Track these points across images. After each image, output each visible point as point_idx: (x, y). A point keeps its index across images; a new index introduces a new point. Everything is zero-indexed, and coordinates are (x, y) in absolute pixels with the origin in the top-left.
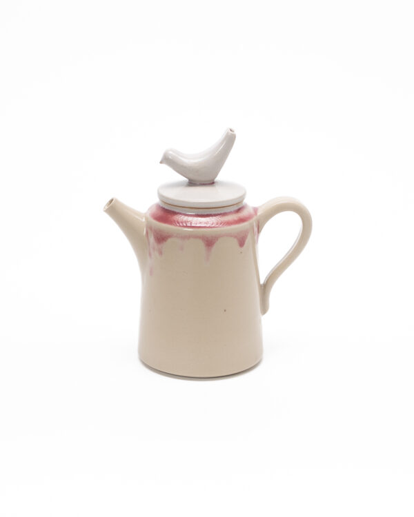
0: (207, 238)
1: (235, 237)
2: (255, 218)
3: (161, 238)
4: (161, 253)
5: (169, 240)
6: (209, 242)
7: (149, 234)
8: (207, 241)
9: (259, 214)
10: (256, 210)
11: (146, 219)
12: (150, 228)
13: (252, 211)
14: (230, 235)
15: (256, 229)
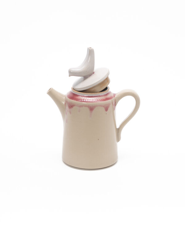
0: (91, 107)
1: (103, 107)
2: (113, 98)
3: (71, 106)
4: (70, 113)
5: (74, 107)
6: (91, 108)
7: (66, 104)
8: (90, 108)
9: (116, 97)
10: (114, 95)
11: (65, 97)
12: (66, 102)
13: (112, 95)
14: (101, 106)
15: (114, 103)
